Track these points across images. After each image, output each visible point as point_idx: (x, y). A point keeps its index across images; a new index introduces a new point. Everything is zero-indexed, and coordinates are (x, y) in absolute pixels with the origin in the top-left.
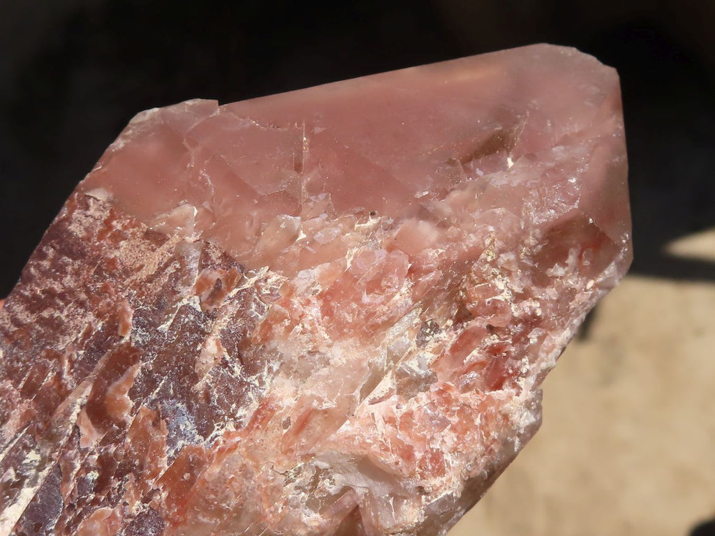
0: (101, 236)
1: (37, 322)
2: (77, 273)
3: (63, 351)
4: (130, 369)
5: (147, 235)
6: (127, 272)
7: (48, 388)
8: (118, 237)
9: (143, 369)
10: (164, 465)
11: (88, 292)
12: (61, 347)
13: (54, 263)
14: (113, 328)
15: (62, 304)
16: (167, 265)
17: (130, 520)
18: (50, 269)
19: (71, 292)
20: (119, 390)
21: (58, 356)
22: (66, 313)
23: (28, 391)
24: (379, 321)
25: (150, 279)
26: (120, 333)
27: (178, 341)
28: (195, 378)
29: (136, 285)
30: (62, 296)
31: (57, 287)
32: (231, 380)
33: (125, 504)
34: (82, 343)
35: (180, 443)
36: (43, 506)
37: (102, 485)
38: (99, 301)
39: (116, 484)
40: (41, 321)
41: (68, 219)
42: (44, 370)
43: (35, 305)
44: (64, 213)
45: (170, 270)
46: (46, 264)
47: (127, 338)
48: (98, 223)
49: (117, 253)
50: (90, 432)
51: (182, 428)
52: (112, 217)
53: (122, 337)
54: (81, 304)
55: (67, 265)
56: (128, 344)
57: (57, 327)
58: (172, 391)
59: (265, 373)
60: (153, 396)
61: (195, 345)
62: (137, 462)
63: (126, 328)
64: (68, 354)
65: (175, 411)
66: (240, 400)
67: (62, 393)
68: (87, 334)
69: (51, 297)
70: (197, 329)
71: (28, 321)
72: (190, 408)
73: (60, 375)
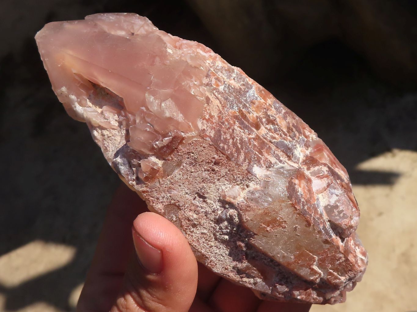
0: (212, 123)
1: (243, 150)
2: (225, 133)
3: (247, 138)
4: (244, 113)
5: (208, 104)
6: (220, 112)
7: (258, 144)
8: (211, 116)
9: (243, 108)
10: (262, 101)
11: (229, 128)
12: (246, 139)
13: (224, 144)
14: (236, 117)
15: (235, 139)
16: (215, 96)
18: (227, 145)
19: (231, 135)
20: (250, 118)
21: (249, 139)
22: (237, 138)
23: (260, 152)
25: (221, 103)
27: (233, 94)
28: (240, 89)
29: (223, 109)
30: (233, 139)
31: (231, 141)
34: (244, 130)
35: (256, 95)
36: (284, 147)
38: (231, 124)
40: (242, 148)
41: (210, 137)
42: (254, 145)
43: (238, 151)
45: (216, 94)
46: (226, 147)
47: (237, 113)
48: (208, 125)
49: (216, 116)
51: (252, 95)
52: (204, 119)
53: (238, 115)
54: (233, 130)
55: (224, 138)
56: (239, 112)
57: (241, 140)
58: (245, 98)
60: (248, 105)
61: (232, 88)
62: (265, 110)
64: (248, 136)
65: (249, 97)
68: (241, 128)
69: (234, 144)
70: (228, 87)
71: (243, 154)
72: (247, 92)
73: (254, 139)
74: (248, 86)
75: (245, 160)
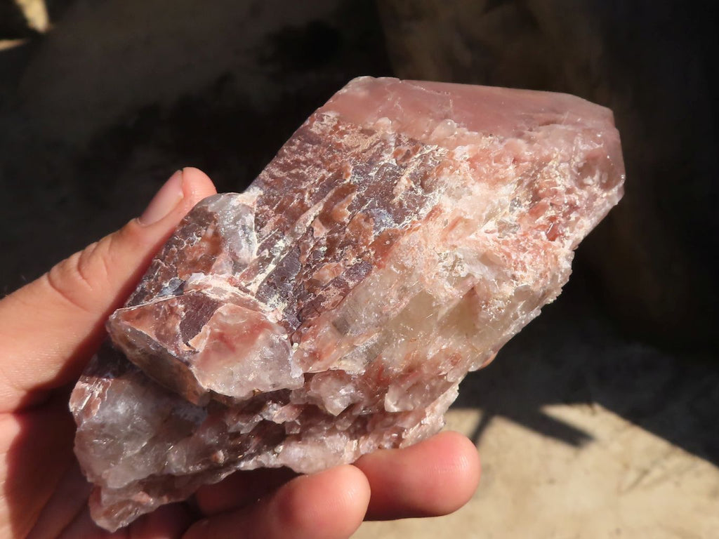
0: (331, 133)
1: (287, 176)
2: (315, 151)
3: (306, 189)
4: (349, 196)
5: (362, 131)
6: (349, 149)
7: (294, 207)
8: (342, 134)
9: (357, 196)
10: (372, 239)
11: (322, 159)
12: (303, 187)
13: (300, 147)
14: (339, 175)
15: (304, 166)
16: (375, 144)
17: (349, 268)
18: (297, 150)
19: (311, 160)
20: (342, 207)
21: (302, 192)
22: (307, 170)
23: (280, 209)
24: (500, 177)
25: (364, 151)
26: (344, 177)
27: (381, 180)
28: (393, 197)
29: (354, 155)
30: (305, 163)
31: (302, 158)
32: (416, 197)
33: (346, 260)
34: (318, 184)
35: (382, 229)
36: (287, 268)
37: (330, 252)
38: (330, 163)
39: (340, 252)
40: (291, 175)
41: (310, 126)
42: (292, 199)
43: (285, 167)
44: (307, 123)
45: (378, 146)
46: (294, 148)
47: (348, 180)
48: (330, 127)
49: (342, 141)
50: (321, 229)
51: (384, 221)
52: (339, 123)
53: (345, 180)
54: (318, 166)
55: (309, 147)
56: (349, 184)
57: (302, 178)
58: (377, 205)
59: (437, 193)
60: (365, 207)
61: (393, 180)
62: (354, 240)
63: (348, 175)
64: (308, 189)
65: (379, 214)
66: (421, 205)
67: (304, 209)
68: (322, 180)
69: (297, 163)
70: (394, 173)
71: (281, 176)
72: (389, 211)
73: (302, 201)
74: (399, 214)
75: (272, 176)
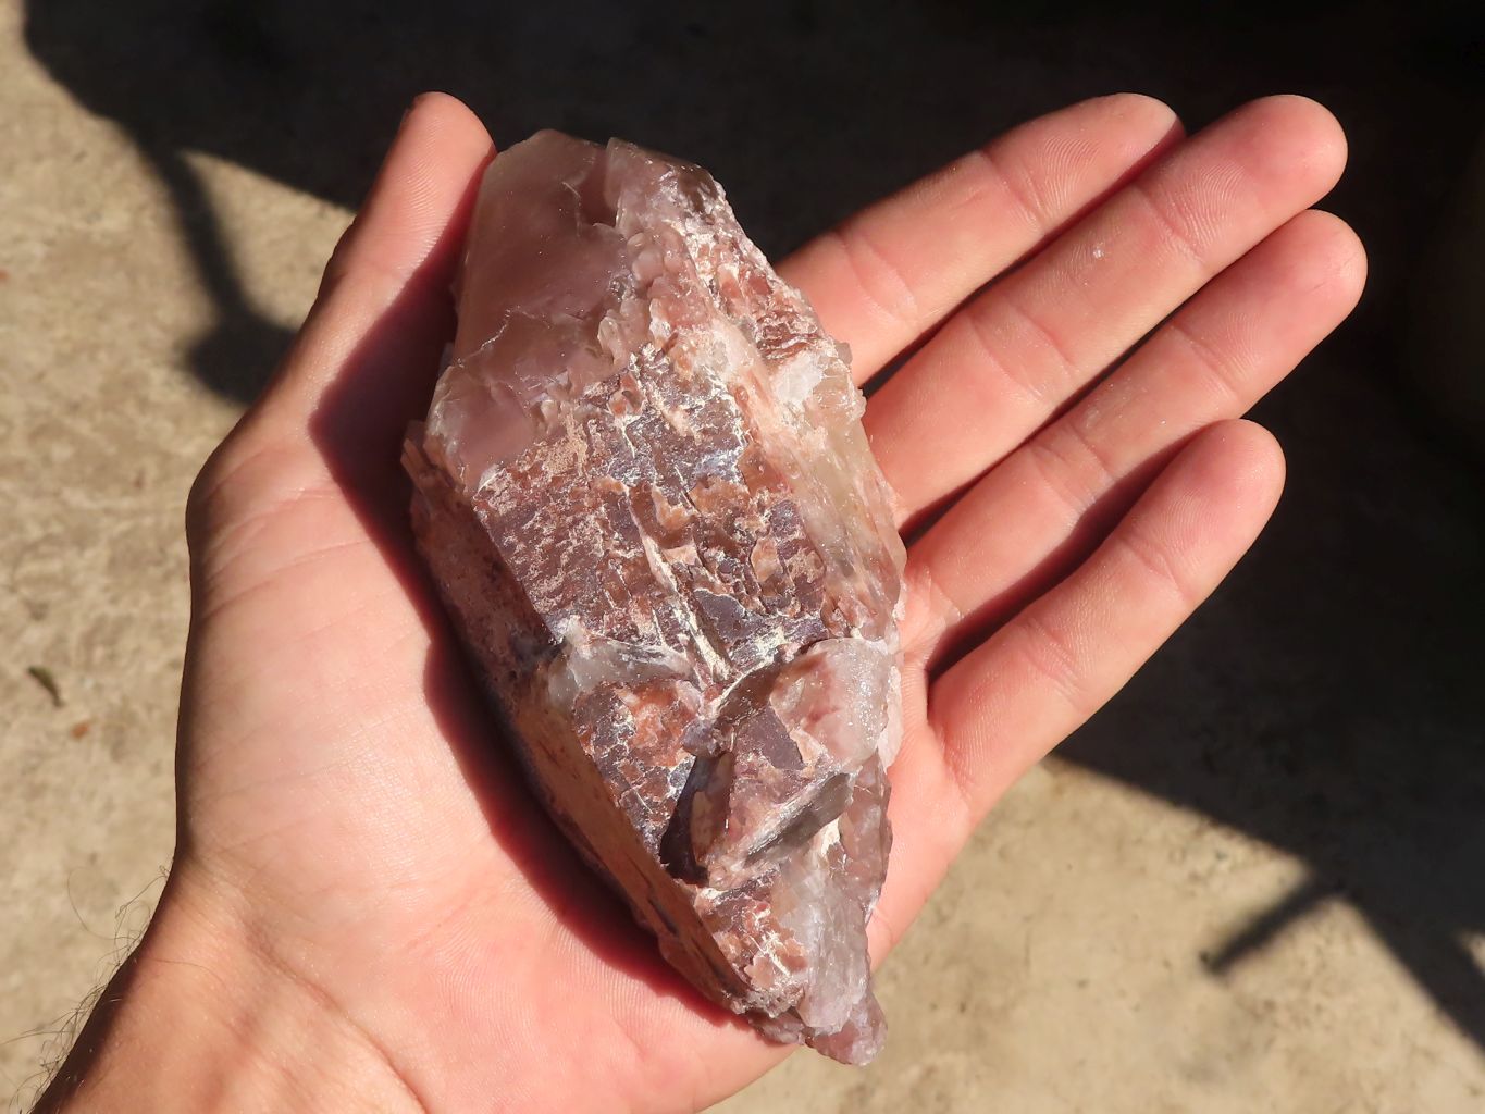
0: (525, 486)
1: (567, 571)
2: (545, 518)
3: (607, 551)
4: (652, 496)
5: (551, 442)
6: (572, 471)
7: (630, 577)
8: (536, 470)
9: (658, 485)
10: (742, 488)
11: (567, 513)
12: (601, 554)
13: (522, 538)
14: (611, 498)
15: (564, 542)
16: (587, 432)
17: (771, 530)
18: (527, 544)
19: (559, 529)
20: (663, 513)
21: (608, 556)
22: (574, 542)
23: (621, 598)
25: (590, 451)
26: (619, 493)
27: (652, 444)
28: (690, 438)
29: (588, 465)
30: (558, 539)
31: (547, 541)
32: (706, 409)
33: (757, 532)
34: (609, 531)
35: (734, 469)
37: (731, 550)
38: (582, 505)
39: (738, 536)
40: (567, 568)
41: (492, 513)
42: (614, 575)
43: (550, 569)
44: (483, 515)
45: (593, 429)
46: (520, 547)
47: (627, 490)
48: (512, 485)
49: (549, 475)
50: (684, 552)
51: (722, 463)
52: (512, 471)
53: (624, 494)
54: (576, 522)
55: (532, 527)
56: (633, 490)
57: (584, 551)
58: (689, 465)
59: (714, 382)
60: (684, 482)
61: (663, 429)
62: (730, 511)
63: (619, 487)
64: (610, 548)
65: (706, 465)
66: (723, 406)
67: (642, 564)
68: (604, 524)
69: (552, 551)
70: (652, 424)
71: (560, 580)
72: (710, 452)
73: (624, 561)
74: (723, 439)
75: (553, 594)
